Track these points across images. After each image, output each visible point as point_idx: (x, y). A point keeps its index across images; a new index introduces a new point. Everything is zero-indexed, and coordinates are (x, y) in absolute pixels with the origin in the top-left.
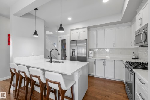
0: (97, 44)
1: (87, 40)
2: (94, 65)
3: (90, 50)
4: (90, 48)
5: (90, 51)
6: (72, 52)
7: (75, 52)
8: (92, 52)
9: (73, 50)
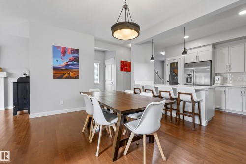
0: (229, 67)
1: (211, 61)
2: (224, 96)
3: (216, 74)
4: (216, 72)
5: (215, 77)
6: (187, 78)
7: (191, 78)
8: (220, 77)
9: (189, 75)
